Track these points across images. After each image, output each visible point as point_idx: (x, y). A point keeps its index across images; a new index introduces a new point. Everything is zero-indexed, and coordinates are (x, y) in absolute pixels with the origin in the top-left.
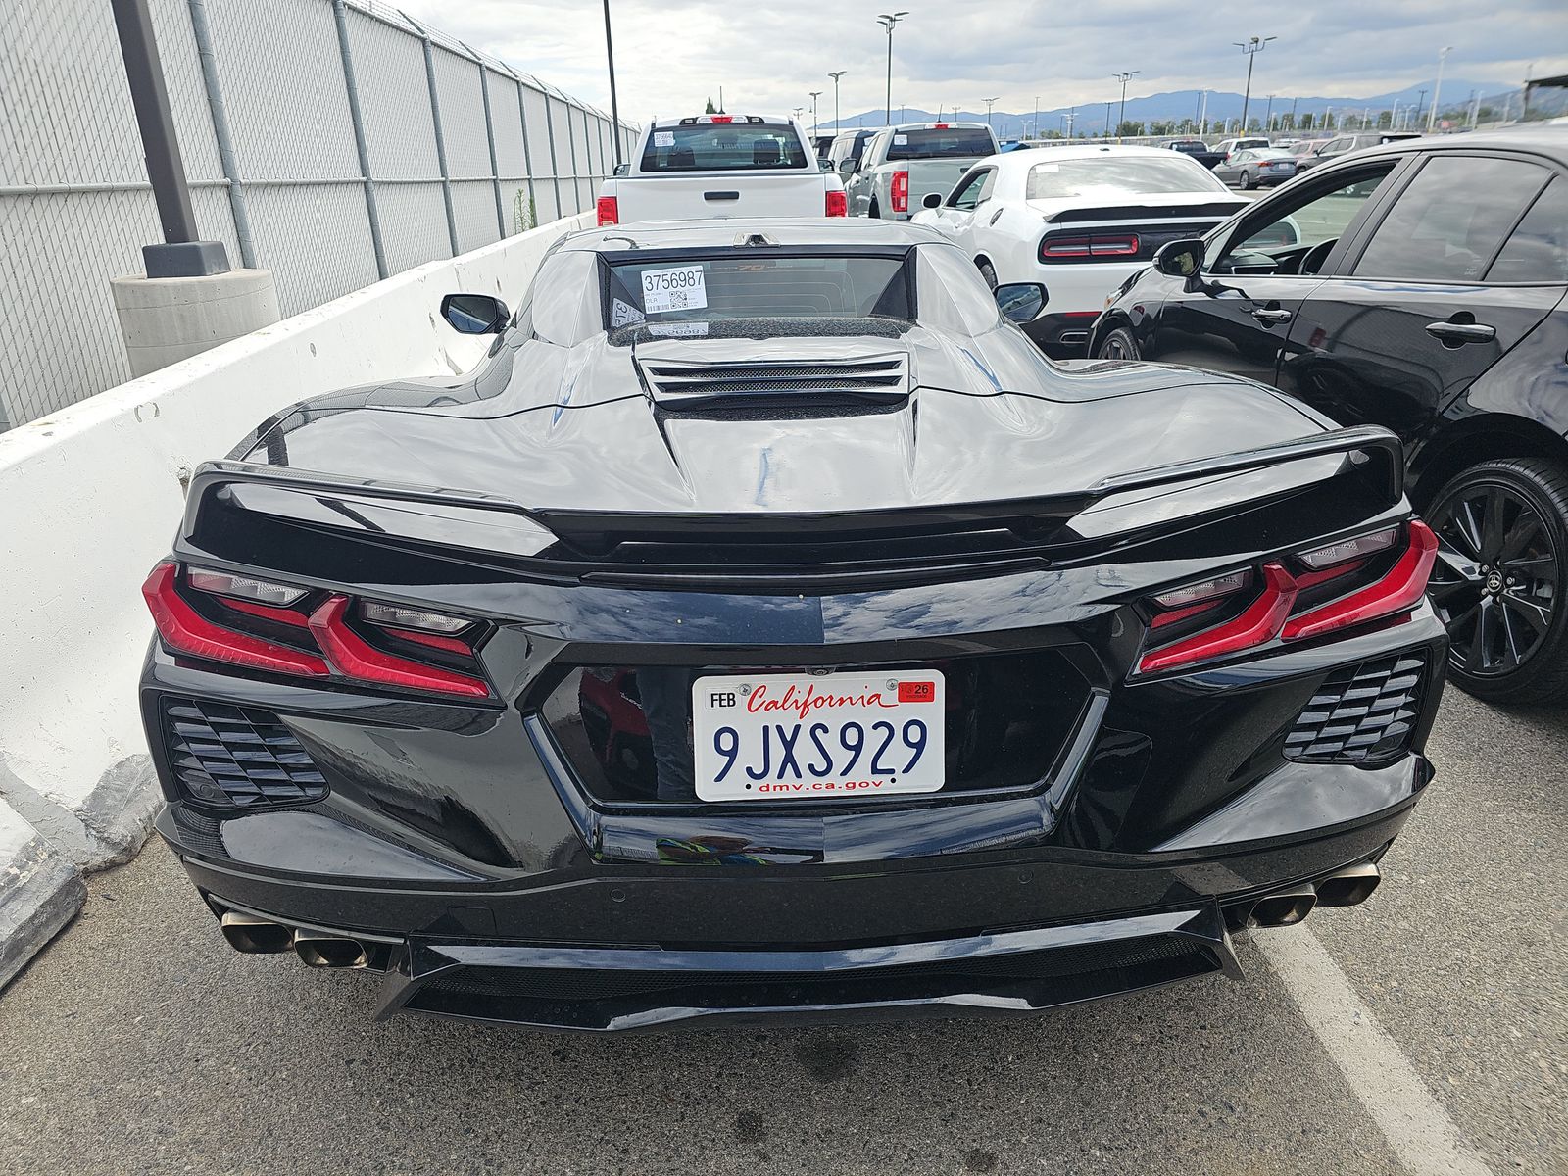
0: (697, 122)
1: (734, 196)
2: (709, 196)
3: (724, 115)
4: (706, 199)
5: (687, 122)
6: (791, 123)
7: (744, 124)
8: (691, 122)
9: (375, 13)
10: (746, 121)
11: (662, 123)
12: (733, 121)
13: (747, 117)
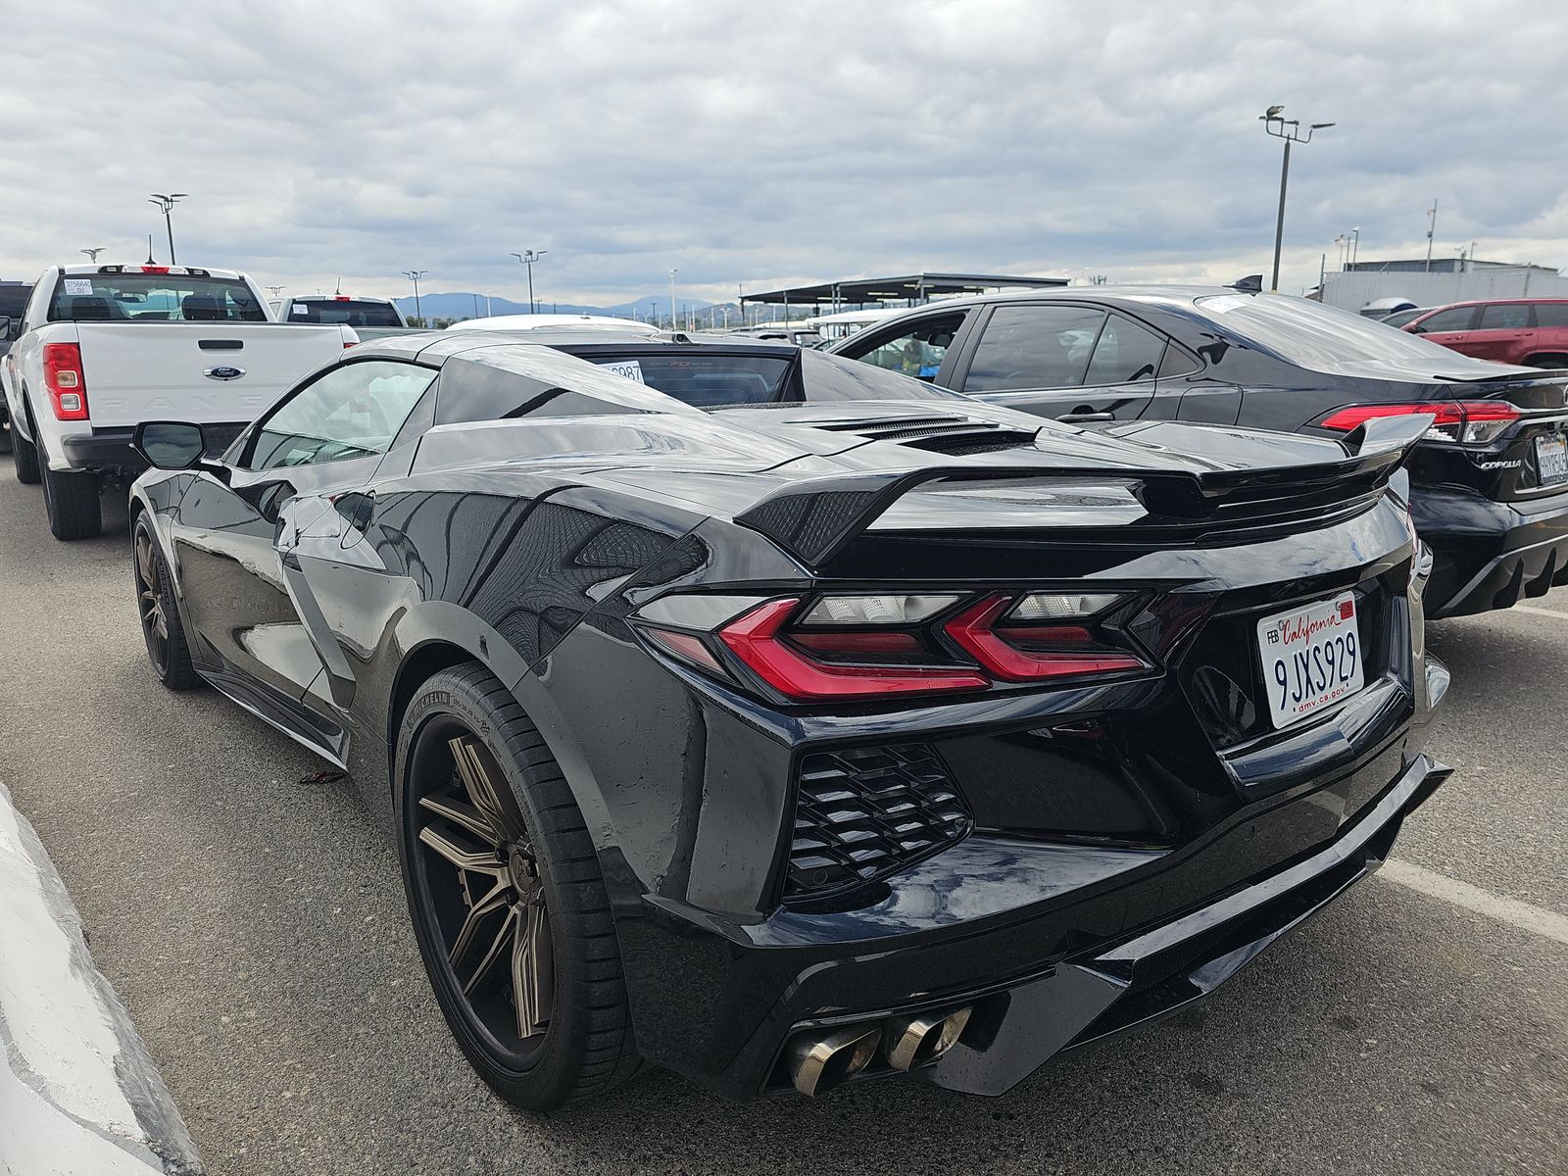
0: (123, 271)
1: (237, 345)
2: (206, 344)
5: (109, 269)
7: (185, 276)
10: (187, 273)
11: (70, 269)
12: (172, 272)
13: (188, 269)
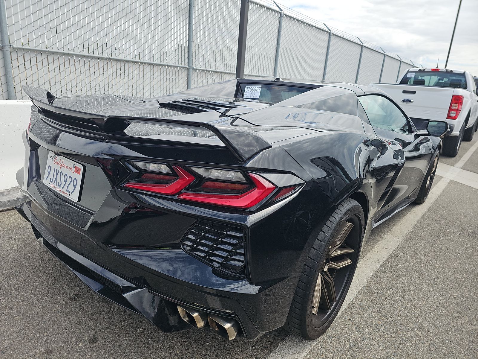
0: (425, 70)
1: (414, 92)
2: (404, 92)
3: (438, 69)
4: (403, 92)
5: (421, 70)
6: (464, 73)
8: (423, 70)
9: (345, 37)
10: (445, 71)
12: (440, 71)
